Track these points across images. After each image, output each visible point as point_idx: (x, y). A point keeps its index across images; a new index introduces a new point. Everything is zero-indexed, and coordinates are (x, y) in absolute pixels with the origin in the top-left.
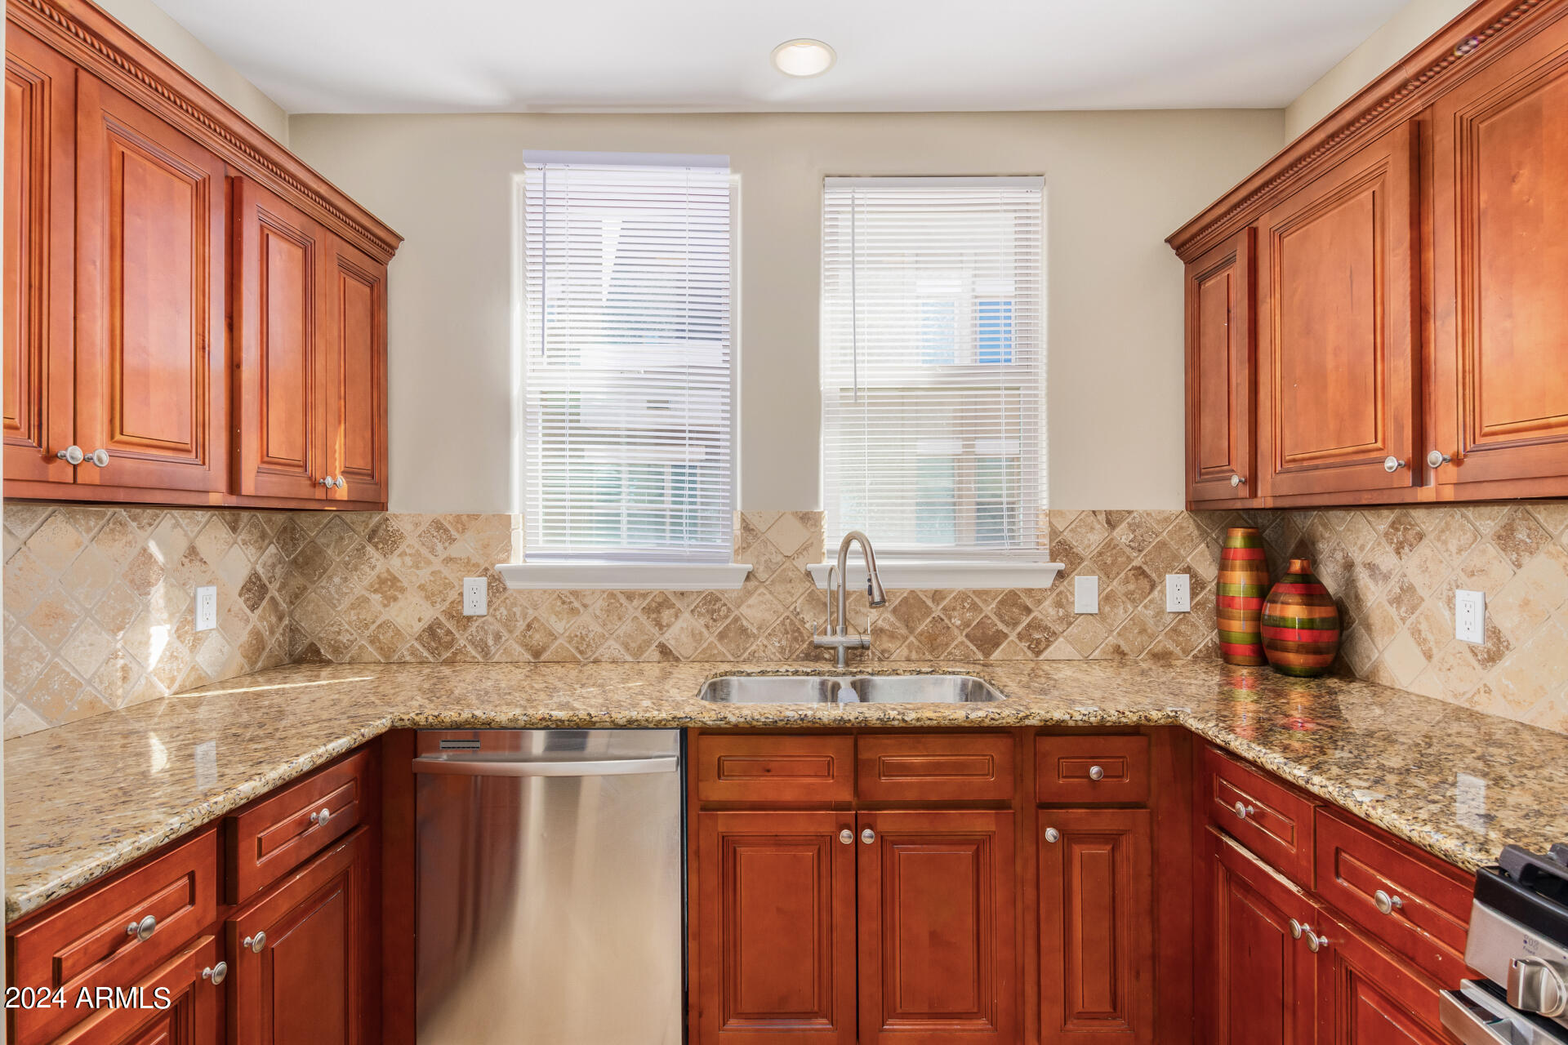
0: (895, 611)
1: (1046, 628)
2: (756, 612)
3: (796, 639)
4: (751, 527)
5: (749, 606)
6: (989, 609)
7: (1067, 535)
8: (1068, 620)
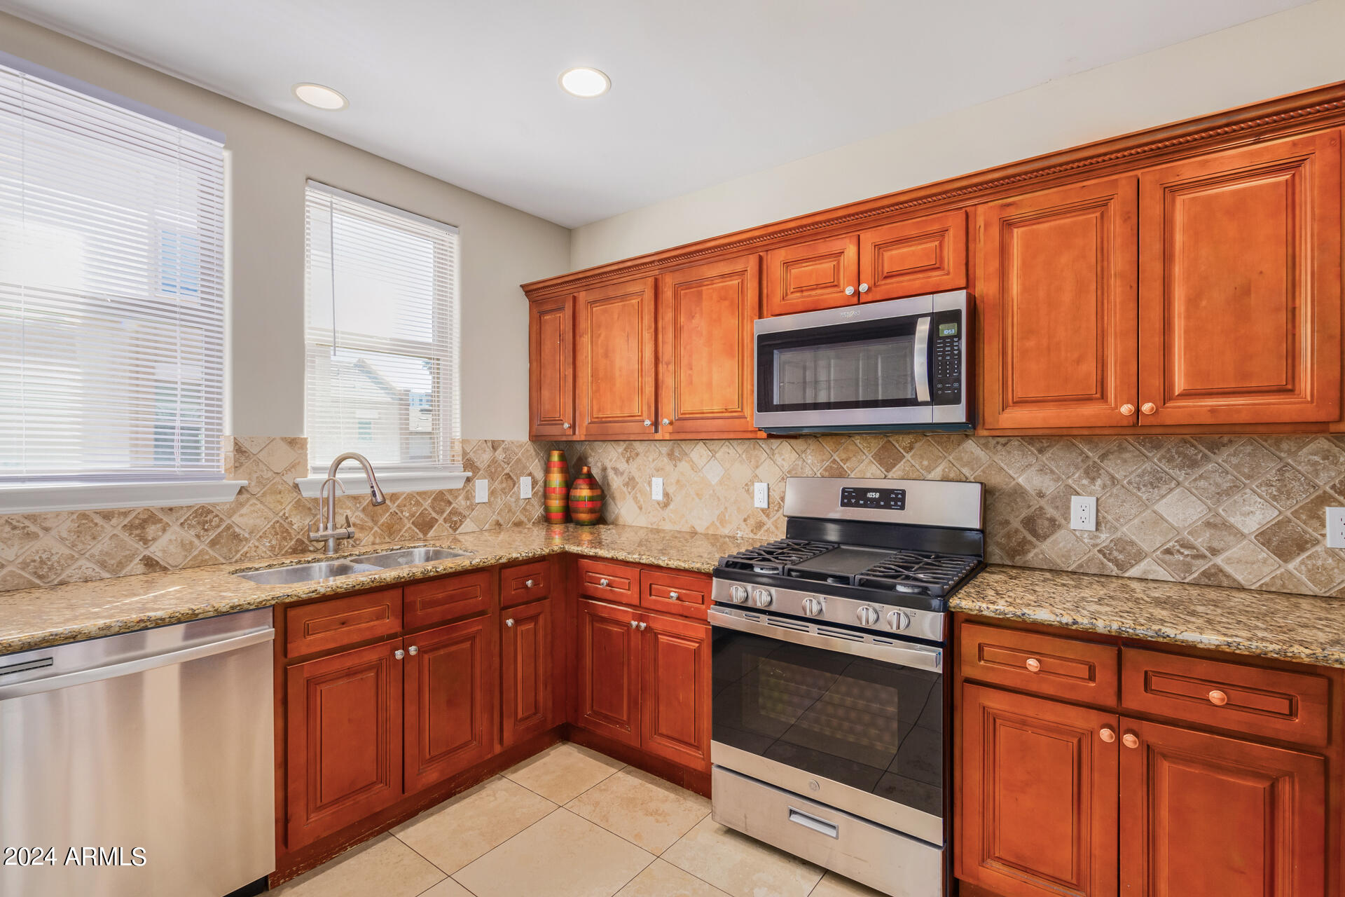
0: (364, 510)
1: (460, 513)
2: (245, 520)
3: (285, 539)
4: (244, 449)
5: (242, 515)
6: (427, 504)
7: (472, 455)
8: (472, 507)
